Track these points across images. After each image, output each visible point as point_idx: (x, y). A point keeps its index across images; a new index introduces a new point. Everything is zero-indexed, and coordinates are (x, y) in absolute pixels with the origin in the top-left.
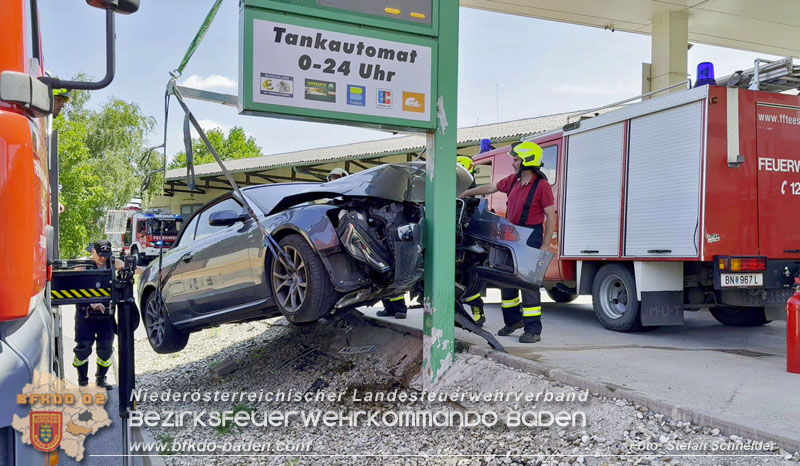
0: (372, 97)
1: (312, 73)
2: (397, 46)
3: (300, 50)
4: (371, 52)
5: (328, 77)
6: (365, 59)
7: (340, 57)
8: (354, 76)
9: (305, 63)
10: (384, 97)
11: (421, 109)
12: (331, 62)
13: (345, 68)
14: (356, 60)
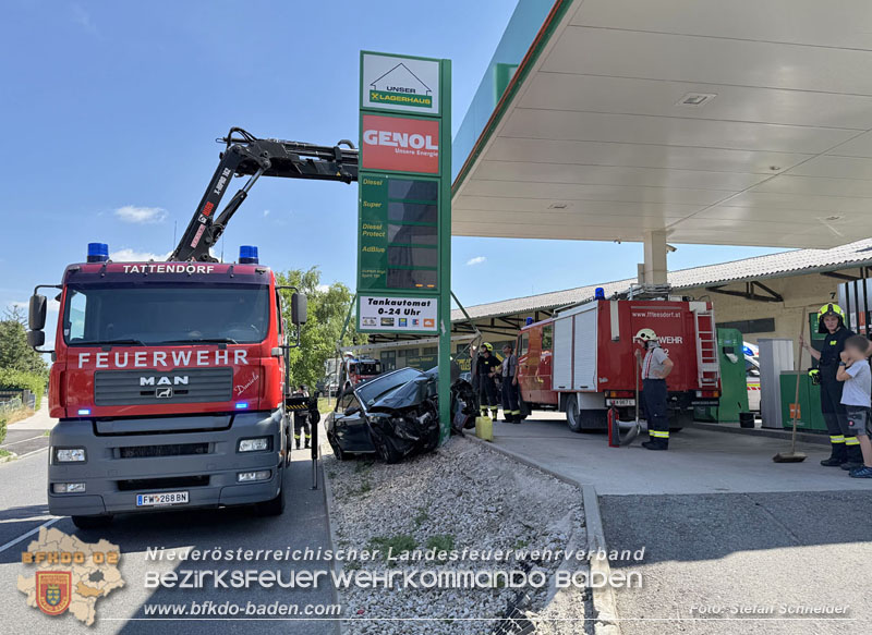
0: (410, 322)
1: (384, 315)
2: (421, 300)
3: (379, 306)
4: (409, 304)
5: (391, 316)
6: (407, 307)
7: (396, 308)
8: (402, 315)
9: (381, 311)
10: (415, 322)
11: (433, 326)
12: (392, 310)
13: (398, 312)
14: (402, 308)
